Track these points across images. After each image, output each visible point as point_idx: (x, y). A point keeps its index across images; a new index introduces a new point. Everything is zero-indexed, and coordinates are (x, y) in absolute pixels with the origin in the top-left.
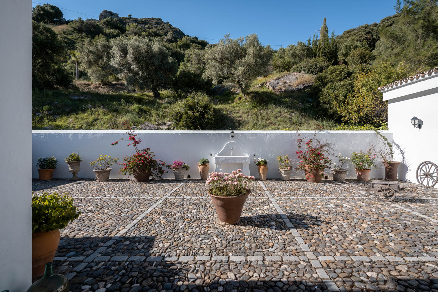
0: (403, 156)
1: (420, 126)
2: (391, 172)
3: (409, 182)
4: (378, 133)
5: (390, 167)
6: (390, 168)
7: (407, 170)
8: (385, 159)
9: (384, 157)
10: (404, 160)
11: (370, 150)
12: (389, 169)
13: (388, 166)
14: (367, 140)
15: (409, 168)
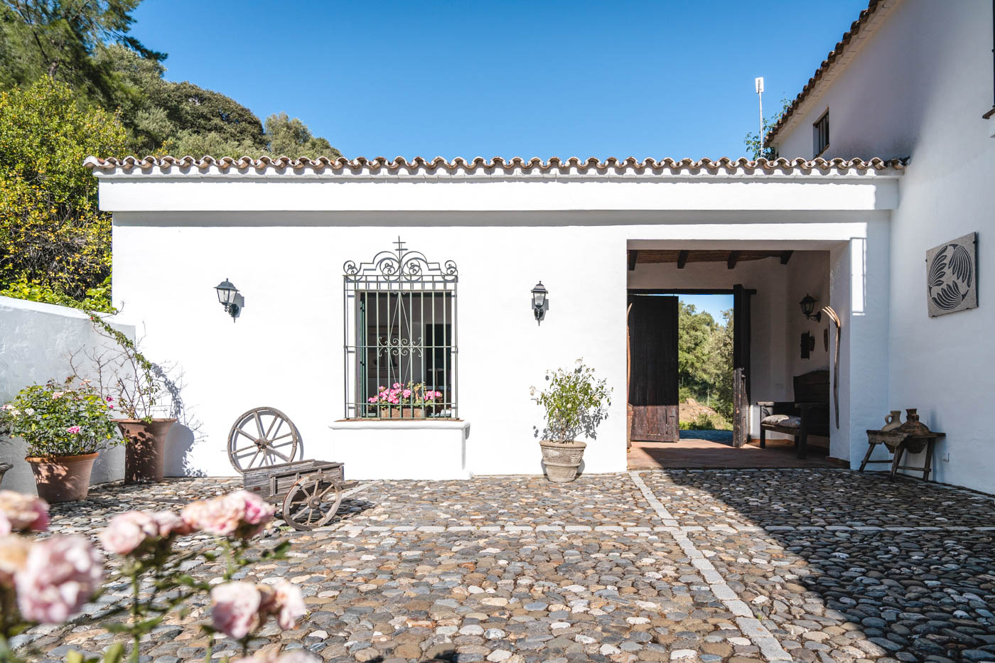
0: (174, 399)
1: (234, 311)
2: (150, 453)
3: (200, 475)
4: (97, 320)
5: (148, 435)
6: (149, 440)
7: (191, 439)
8: (132, 411)
9: (128, 403)
10: (178, 412)
11: (70, 380)
12: (143, 443)
13: (140, 434)
14: (61, 341)
15: (196, 434)
